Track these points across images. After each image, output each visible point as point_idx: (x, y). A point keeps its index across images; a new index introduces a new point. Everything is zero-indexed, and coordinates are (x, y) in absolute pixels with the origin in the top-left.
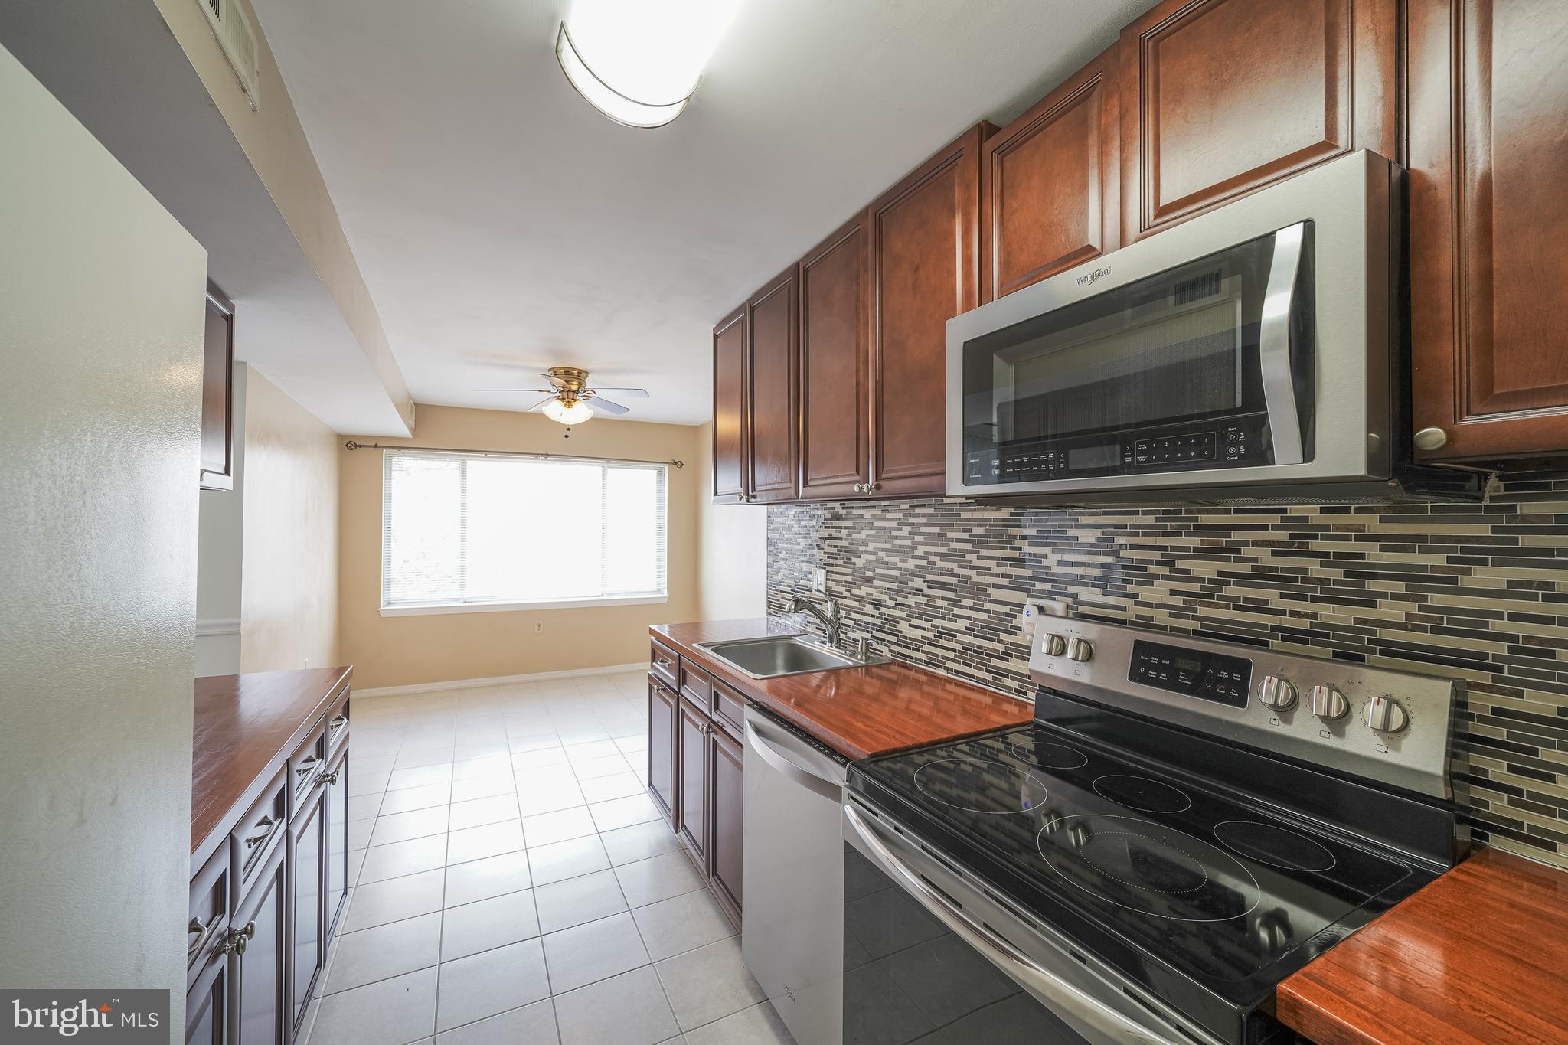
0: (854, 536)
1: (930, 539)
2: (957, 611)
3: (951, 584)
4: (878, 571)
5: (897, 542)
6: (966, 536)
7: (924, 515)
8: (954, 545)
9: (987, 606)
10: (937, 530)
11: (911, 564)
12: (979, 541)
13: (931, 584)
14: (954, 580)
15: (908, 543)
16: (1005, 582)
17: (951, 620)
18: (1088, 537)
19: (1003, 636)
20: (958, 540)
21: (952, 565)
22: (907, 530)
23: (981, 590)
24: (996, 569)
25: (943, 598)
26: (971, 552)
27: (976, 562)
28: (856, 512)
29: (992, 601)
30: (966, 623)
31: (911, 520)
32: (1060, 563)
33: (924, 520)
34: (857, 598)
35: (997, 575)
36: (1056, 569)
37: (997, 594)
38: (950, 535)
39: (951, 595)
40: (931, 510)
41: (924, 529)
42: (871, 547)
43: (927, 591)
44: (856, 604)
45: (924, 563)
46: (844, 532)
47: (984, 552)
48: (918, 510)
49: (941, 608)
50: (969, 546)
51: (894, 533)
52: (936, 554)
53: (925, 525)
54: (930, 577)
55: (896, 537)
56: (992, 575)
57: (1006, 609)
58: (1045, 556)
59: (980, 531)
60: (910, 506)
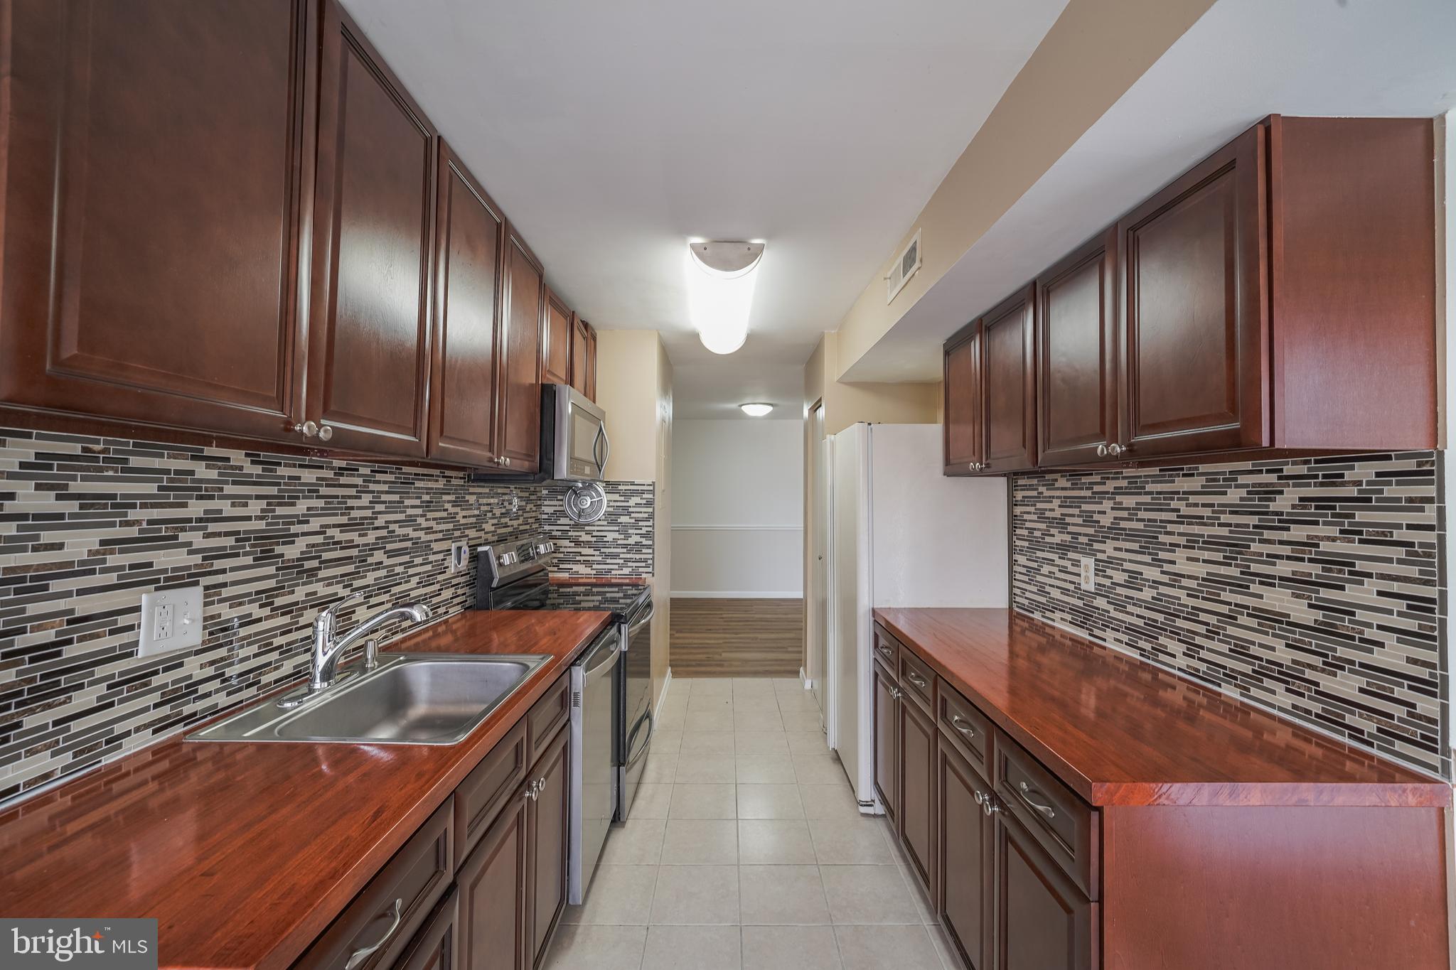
0: (280, 511)
1: (392, 507)
2: (411, 571)
3: (407, 548)
4: (326, 556)
5: (354, 514)
6: (417, 502)
7: (385, 482)
8: (410, 512)
9: (432, 558)
10: (396, 498)
11: (371, 537)
12: (427, 506)
13: (391, 553)
14: (409, 544)
15: (368, 513)
16: (440, 536)
17: (406, 582)
18: (472, 499)
19: (440, 578)
20: (413, 507)
21: (409, 531)
22: (366, 499)
23: (427, 546)
24: (436, 527)
25: (401, 564)
26: (422, 516)
27: (425, 524)
28: (281, 471)
29: (434, 553)
30: (415, 580)
31: (372, 487)
32: (464, 517)
33: (385, 487)
34: (286, 610)
35: (436, 532)
36: (463, 521)
37: (436, 547)
38: (407, 502)
39: (406, 558)
40: (391, 478)
41: (384, 497)
42: (315, 524)
43: (387, 562)
44: (286, 620)
45: (384, 533)
46: (255, 507)
47: (430, 515)
48: (379, 477)
49: (398, 574)
50: (419, 511)
51: (350, 503)
52: (396, 522)
53: (387, 492)
54: (389, 547)
55: (352, 508)
56: (433, 532)
57: (441, 556)
58: (457, 513)
59: (426, 498)
60: (372, 471)
